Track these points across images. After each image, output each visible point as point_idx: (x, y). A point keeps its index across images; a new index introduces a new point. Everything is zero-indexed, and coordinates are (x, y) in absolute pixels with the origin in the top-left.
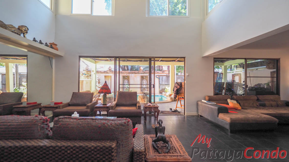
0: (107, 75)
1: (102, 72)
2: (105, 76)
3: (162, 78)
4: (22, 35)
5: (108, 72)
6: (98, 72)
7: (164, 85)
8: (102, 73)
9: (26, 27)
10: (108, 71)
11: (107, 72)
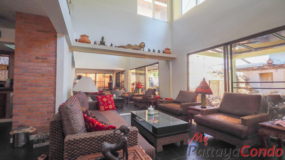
0: (264, 71)
1: (255, 68)
2: (261, 74)
4: (142, 49)
5: (265, 68)
6: (248, 69)
8: (255, 70)
9: (143, 43)
10: (265, 66)
11: (263, 67)
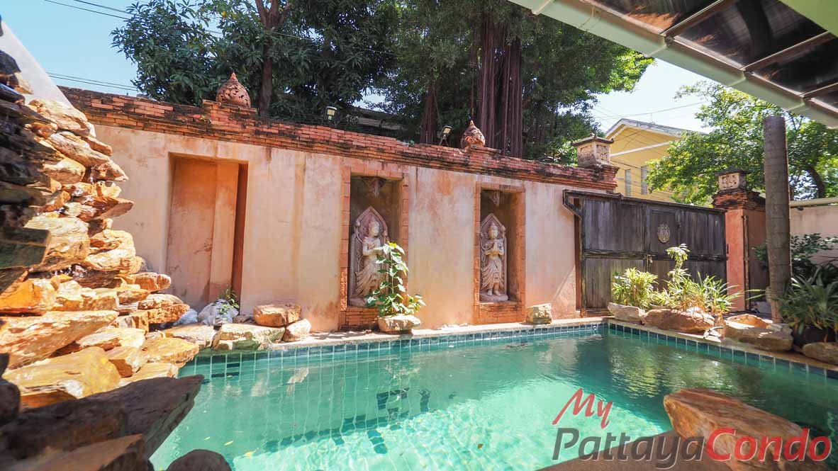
2: (177, 163)
3: (596, 213)
5: (216, 124)
7: (603, 256)
